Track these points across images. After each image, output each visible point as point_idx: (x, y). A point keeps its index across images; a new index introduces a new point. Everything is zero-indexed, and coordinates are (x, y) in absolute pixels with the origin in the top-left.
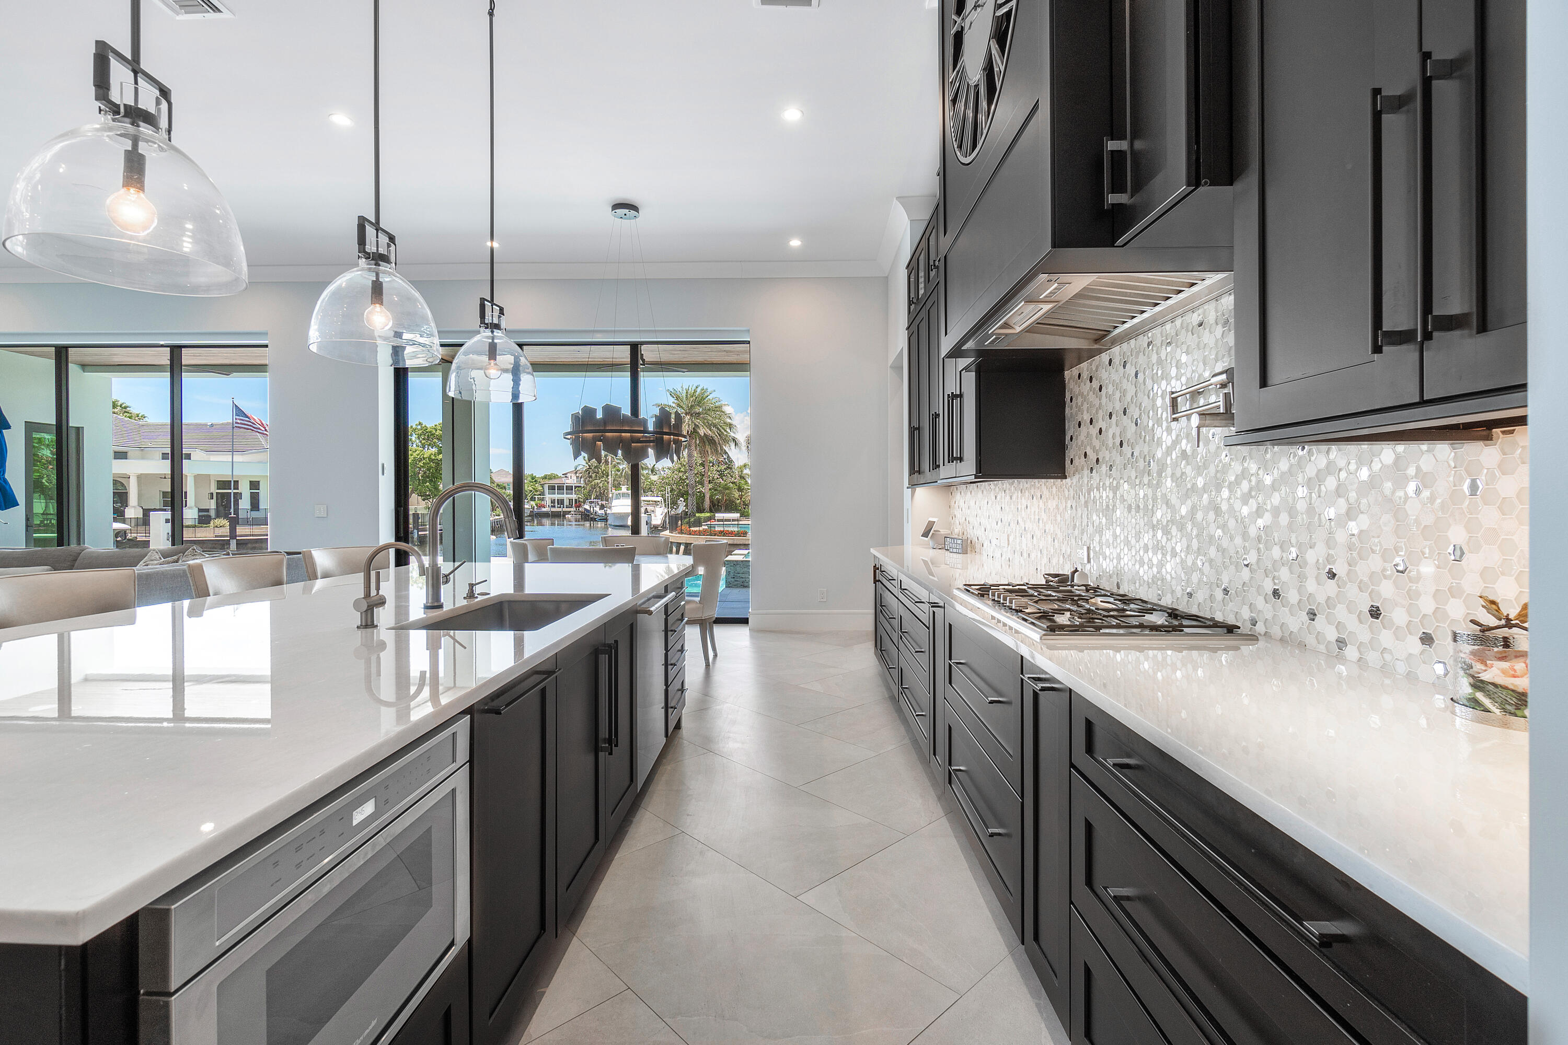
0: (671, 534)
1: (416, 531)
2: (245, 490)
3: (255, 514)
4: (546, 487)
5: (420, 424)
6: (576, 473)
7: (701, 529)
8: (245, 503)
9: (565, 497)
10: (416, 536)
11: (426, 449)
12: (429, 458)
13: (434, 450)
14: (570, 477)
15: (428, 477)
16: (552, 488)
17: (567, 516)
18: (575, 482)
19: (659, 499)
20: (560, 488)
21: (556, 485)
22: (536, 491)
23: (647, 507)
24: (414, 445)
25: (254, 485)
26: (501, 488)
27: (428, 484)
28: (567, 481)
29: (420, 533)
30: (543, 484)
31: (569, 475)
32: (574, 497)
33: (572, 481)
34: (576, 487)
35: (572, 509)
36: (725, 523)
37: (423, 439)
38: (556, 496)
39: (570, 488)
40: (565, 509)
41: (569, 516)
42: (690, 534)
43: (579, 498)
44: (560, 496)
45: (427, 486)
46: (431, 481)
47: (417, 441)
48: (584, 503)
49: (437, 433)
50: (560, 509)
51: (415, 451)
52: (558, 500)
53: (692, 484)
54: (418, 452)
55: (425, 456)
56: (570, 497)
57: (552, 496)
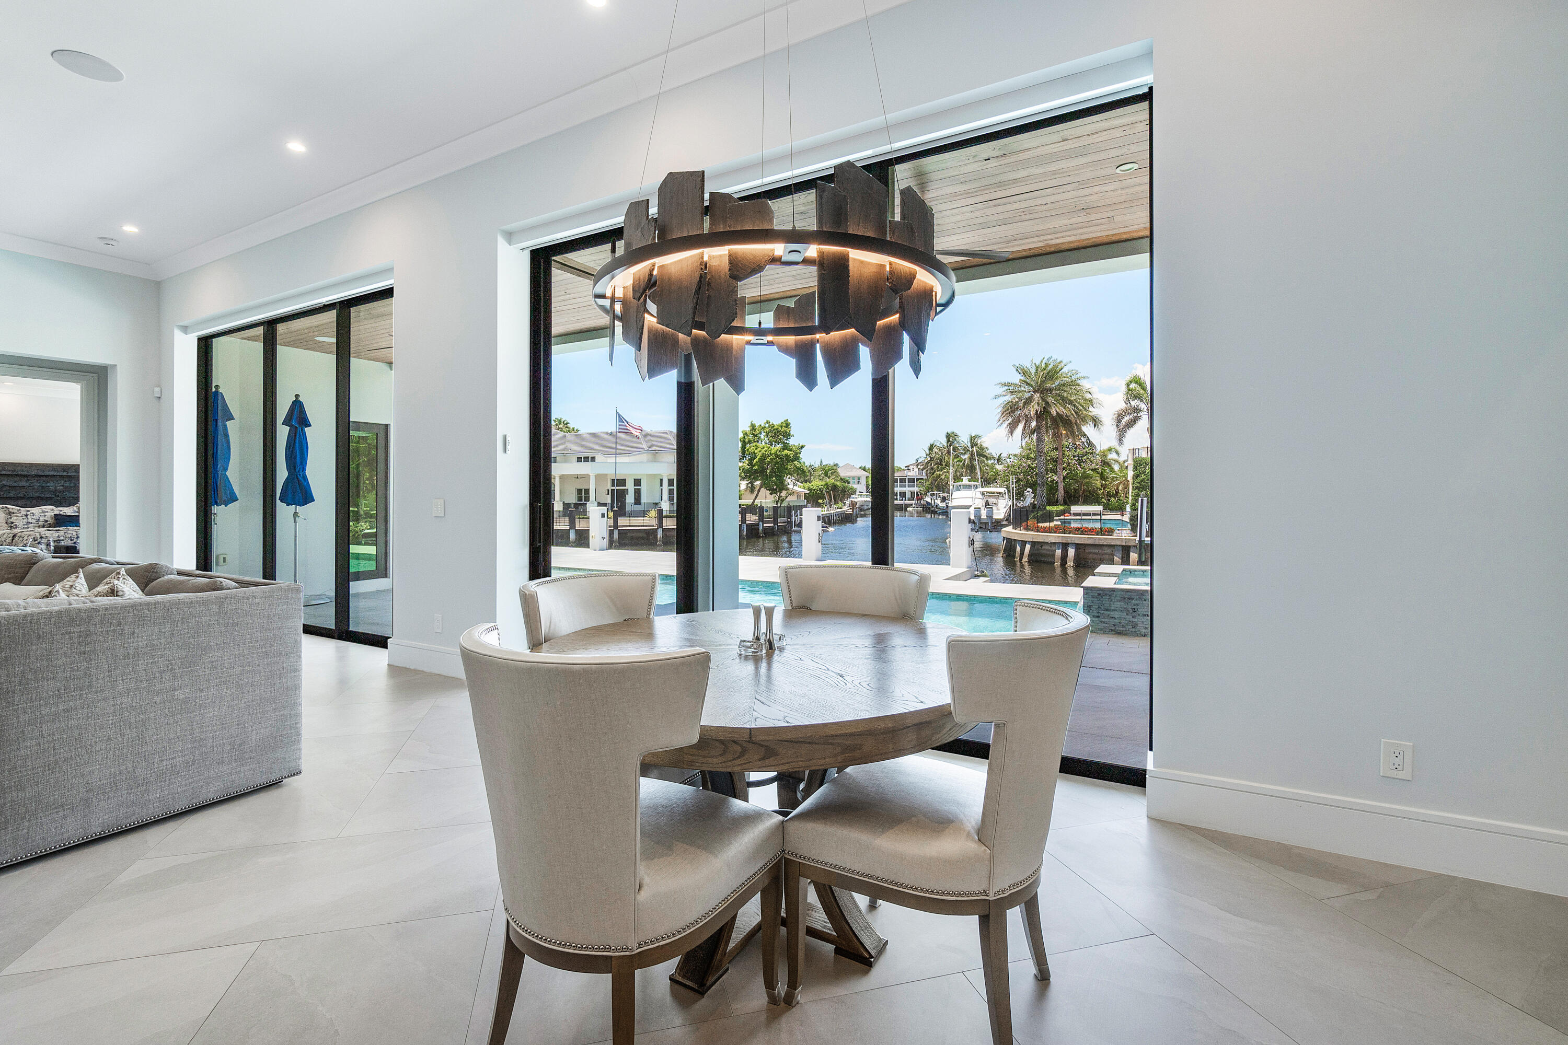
0: (1014, 531)
1: (761, 523)
2: (630, 486)
3: (638, 508)
5: (768, 422)
6: (918, 465)
7: (1052, 524)
8: (630, 498)
9: (907, 489)
10: (761, 528)
11: (773, 445)
12: (776, 454)
13: (779, 445)
14: (912, 470)
15: (775, 472)
17: (908, 509)
18: (917, 474)
19: (1002, 490)
21: (899, 478)
23: (989, 500)
24: (763, 443)
25: (637, 482)
26: (844, 482)
27: (774, 478)
28: (909, 474)
29: (765, 525)
31: (911, 467)
32: (916, 489)
33: (914, 473)
34: (918, 480)
35: (914, 502)
36: (1083, 517)
37: (770, 436)
39: (912, 481)
40: (907, 502)
42: (1038, 531)
43: (921, 490)
44: (903, 489)
46: (776, 476)
47: (766, 439)
48: (926, 494)
49: (782, 430)
50: (902, 502)
51: (763, 448)
52: (900, 493)
53: (1041, 473)
54: (765, 449)
55: (772, 452)
56: (912, 489)
57: (895, 489)
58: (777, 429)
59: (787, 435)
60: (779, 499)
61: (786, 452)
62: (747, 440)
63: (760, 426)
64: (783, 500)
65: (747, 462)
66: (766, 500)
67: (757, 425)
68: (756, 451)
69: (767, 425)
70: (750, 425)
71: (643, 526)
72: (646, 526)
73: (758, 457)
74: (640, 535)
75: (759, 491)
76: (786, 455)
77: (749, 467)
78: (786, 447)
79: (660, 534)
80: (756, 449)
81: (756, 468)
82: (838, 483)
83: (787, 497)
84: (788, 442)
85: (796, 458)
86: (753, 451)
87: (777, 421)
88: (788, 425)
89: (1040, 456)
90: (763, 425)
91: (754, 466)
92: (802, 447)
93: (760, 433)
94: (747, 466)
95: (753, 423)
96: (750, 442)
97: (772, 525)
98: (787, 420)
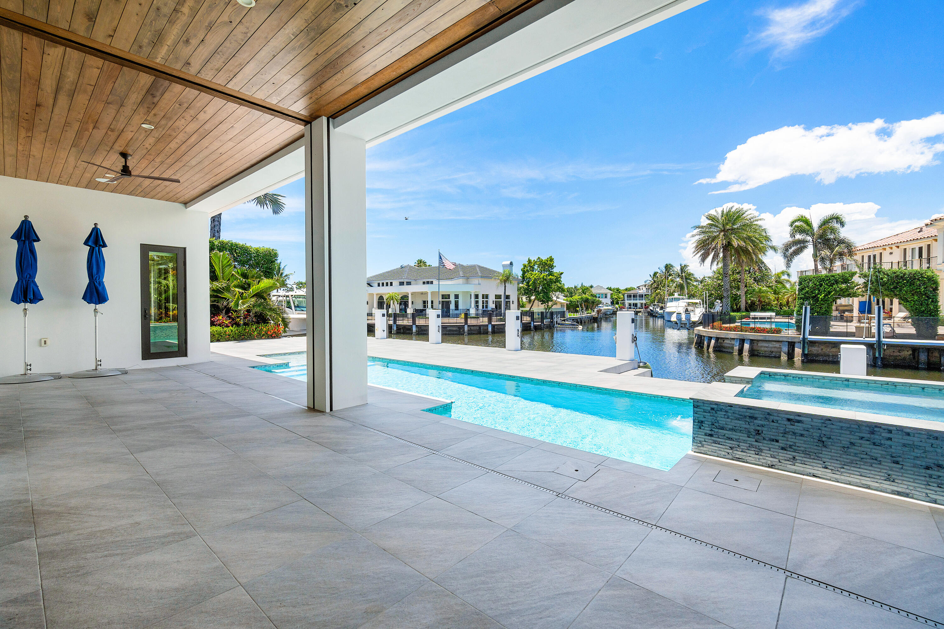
0: (704, 329)
1: (532, 322)
2: (452, 299)
3: (457, 312)
4: (626, 295)
5: (539, 258)
6: (645, 286)
7: (734, 325)
8: (452, 306)
9: (638, 302)
10: (532, 326)
11: (543, 273)
12: (543, 278)
13: (546, 273)
16: (629, 296)
17: (638, 314)
18: (645, 292)
19: (698, 301)
20: (635, 296)
21: (632, 294)
22: (620, 298)
23: (688, 308)
24: (536, 271)
25: (457, 296)
26: (595, 297)
27: (543, 294)
28: (639, 292)
29: (535, 324)
30: (624, 294)
31: (641, 288)
32: (644, 302)
33: (643, 291)
34: (645, 295)
35: (642, 310)
37: (541, 267)
38: (632, 302)
39: (641, 296)
40: (638, 310)
41: (640, 314)
42: (721, 330)
43: (647, 302)
44: (635, 302)
46: (545, 292)
47: (538, 269)
48: (650, 305)
49: (548, 263)
52: (633, 304)
53: (727, 289)
55: (541, 277)
56: (641, 301)
57: (630, 302)
58: (544, 262)
59: (552, 267)
60: (546, 307)
61: (551, 277)
62: (525, 270)
63: (534, 260)
64: (549, 308)
65: (525, 284)
66: (538, 308)
67: (532, 260)
68: (531, 277)
69: (538, 260)
70: (528, 260)
71: (457, 323)
72: (459, 323)
73: (533, 281)
74: (454, 329)
75: (534, 302)
76: (551, 279)
77: (527, 287)
78: (551, 274)
79: (466, 328)
80: (531, 275)
82: (590, 298)
83: (552, 306)
84: (552, 271)
85: (558, 280)
86: (529, 277)
87: (544, 258)
88: (552, 260)
89: (726, 277)
90: (536, 260)
91: (530, 286)
92: (562, 274)
93: (534, 265)
95: (530, 259)
96: (527, 271)
97: (539, 323)
98: (551, 257)
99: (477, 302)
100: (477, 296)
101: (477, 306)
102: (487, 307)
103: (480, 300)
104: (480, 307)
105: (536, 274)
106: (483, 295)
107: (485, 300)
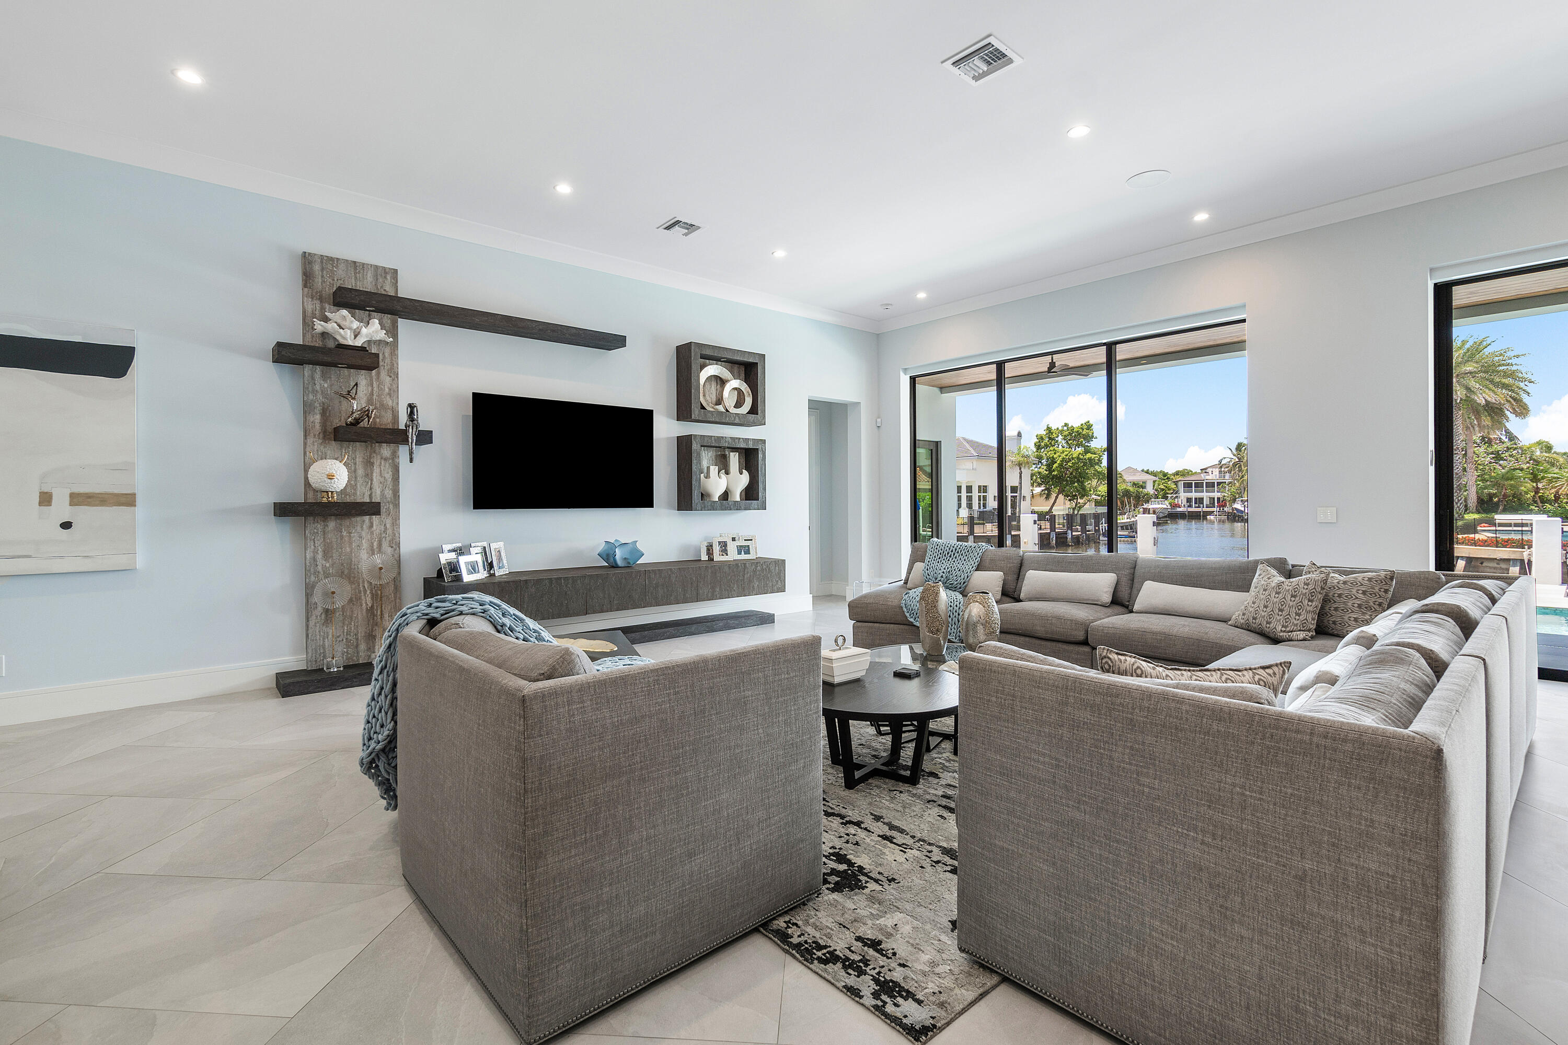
1: (1069, 532)
4: (1181, 485)
5: (1066, 425)
6: (1221, 467)
9: (1205, 495)
10: (1069, 536)
11: (1073, 449)
12: (1078, 458)
13: (1080, 449)
14: (1210, 473)
15: (1075, 477)
16: (1188, 486)
17: (1208, 517)
18: (1218, 478)
20: (1199, 485)
21: (1193, 482)
22: (1169, 490)
24: (1060, 446)
26: (1138, 487)
27: (1076, 484)
28: (1207, 477)
29: (1074, 534)
30: (1177, 482)
31: (1209, 470)
32: (1216, 495)
33: (1214, 476)
34: (1219, 484)
35: (1215, 509)
37: (1070, 440)
38: (1194, 495)
39: (1211, 485)
40: (1205, 509)
41: (1212, 517)
43: (1224, 496)
44: (1199, 495)
45: (1076, 487)
46: (1078, 481)
47: (1065, 442)
48: (1234, 500)
49: (1084, 433)
50: (1200, 510)
51: (1063, 452)
52: (1196, 499)
54: (1066, 453)
55: (1074, 456)
56: (1211, 495)
57: (1189, 495)
58: (1078, 431)
59: (1086, 438)
60: (1076, 505)
61: (1089, 455)
62: (1043, 444)
63: (1058, 429)
64: (1080, 507)
65: (1045, 468)
66: (1062, 507)
67: (1054, 427)
68: (1055, 456)
69: (1065, 428)
70: (1045, 428)
73: (1058, 462)
75: (1057, 497)
76: (1090, 459)
77: (1047, 472)
78: (1087, 450)
80: (1055, 453)
81: (1055, 473)
82: (1131, 489)
83: (1085, 504)
84: (1089, 445)
86: (1051, 456)
87: (1076, 423)
88: (1090, 428)
90: (1060, 428)
91: (1054, 471)
93: (1057, 437)
94: (1045, 472)
95: (1050, 426)
96: (1046, 446)
97: (1080, 533)
98: (1088, 422)
99: (969, 499)
100: (969, 489)
101: (970, 506)
102: (985, 506)
103: (975, 494)
104: (975, 506)
105: (1061, 450)
106: (979, 487)
107: (982, 494)
